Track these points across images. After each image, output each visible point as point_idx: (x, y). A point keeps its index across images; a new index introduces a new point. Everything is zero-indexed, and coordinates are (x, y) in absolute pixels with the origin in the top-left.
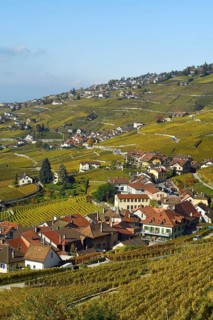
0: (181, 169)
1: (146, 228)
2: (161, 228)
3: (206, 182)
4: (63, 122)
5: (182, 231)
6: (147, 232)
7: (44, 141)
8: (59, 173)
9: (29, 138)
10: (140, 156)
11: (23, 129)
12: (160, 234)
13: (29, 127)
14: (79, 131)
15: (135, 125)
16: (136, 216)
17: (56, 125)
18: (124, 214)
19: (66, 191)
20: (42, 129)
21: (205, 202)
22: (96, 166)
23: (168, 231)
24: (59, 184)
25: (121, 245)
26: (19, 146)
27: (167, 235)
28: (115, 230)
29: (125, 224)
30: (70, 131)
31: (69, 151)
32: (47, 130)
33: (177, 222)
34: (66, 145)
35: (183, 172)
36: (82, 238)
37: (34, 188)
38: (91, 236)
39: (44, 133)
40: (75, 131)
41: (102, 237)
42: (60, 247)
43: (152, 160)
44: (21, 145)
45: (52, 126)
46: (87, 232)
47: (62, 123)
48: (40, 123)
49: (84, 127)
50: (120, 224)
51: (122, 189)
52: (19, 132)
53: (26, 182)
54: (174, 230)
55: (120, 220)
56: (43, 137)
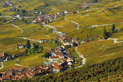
1: (54, 70)
2: (57, 70)
5: (62, 70)
6: (54, 71)
10: (60, 38)
12: (57, 71)
15: (65, 12)
16: (53, 66)
18: (49, 66)
19: (35, 51)
21: (73, 61)
23: (59, 70)
25: (47, 74)
27: (58, 71)
33: (61, 68)
36: (39, 73)
38: (41, 72)
41: (43, 73)
42: (34, 75)
46: (40, 71)
50: (48, 69)
51: (52, 54)
54: (60, 70)
55: (48, 68)
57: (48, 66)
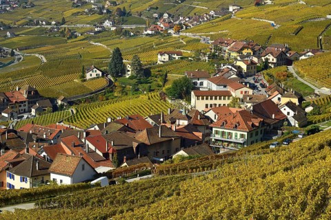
0: (275, 61)
1: (217, 132)
2: (234, 132)
3: (302, 77)
4: (148, 4)
5: (260, 136)
6: (218, 137)
7: (125, 27)
8: (132, 65)
9: (107, 24)
10: (228, 44)
11: (102, 13)
12: (233, 140)
13: (108, 11)
14: (166, 16)
15: (231, 9)
16: (208, 118)
17: (139, 9)
18: (192, 115)
19: (140, 86)
20: (123, 13)
21: (295, 101)
22: (177, 57)
23: (242, 136)
24: (131, 78)
25: (182, 153)
26: (96, 33)
27: (241, 141)
28: (177, 135)
29: (192, 127)
30: (156, 15)
31: (152, 39)
32: (129, 14)
33: (253, 125)
34: (149, 32)
35: (276, 65)
36: (135, 145)
37: (103, 83)
38: (147, 142)
39: (125, 18)
40: (161, 15)
41: (161, 143)
42: (106, 155)
43: (242, 49)
44: (99, 32)
45: (134, 10)
46: (142, 137)
47: (146, 6)
48: (121, 7)
49: (172, 11)
50: (186, 127)
52: (97, 16)
53: (94, 75)
54: (250, 134)
55: (186, 123)
56: (124, 22)
57: (188, 118)
